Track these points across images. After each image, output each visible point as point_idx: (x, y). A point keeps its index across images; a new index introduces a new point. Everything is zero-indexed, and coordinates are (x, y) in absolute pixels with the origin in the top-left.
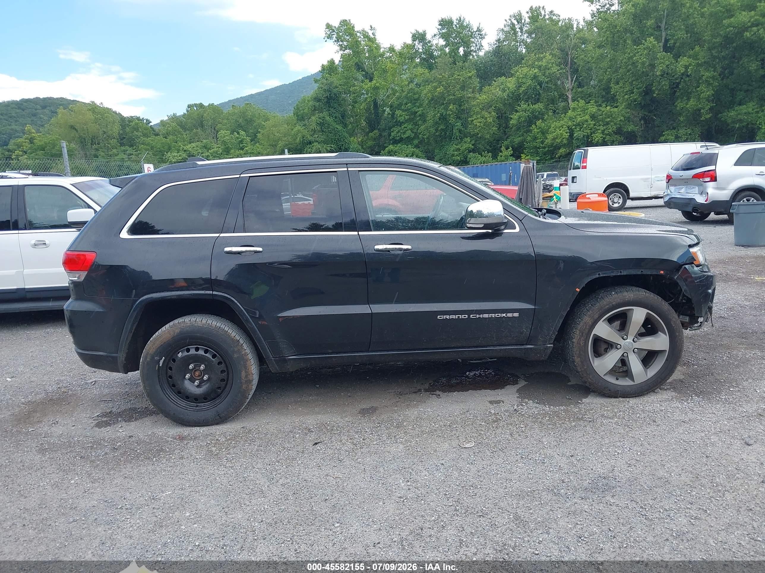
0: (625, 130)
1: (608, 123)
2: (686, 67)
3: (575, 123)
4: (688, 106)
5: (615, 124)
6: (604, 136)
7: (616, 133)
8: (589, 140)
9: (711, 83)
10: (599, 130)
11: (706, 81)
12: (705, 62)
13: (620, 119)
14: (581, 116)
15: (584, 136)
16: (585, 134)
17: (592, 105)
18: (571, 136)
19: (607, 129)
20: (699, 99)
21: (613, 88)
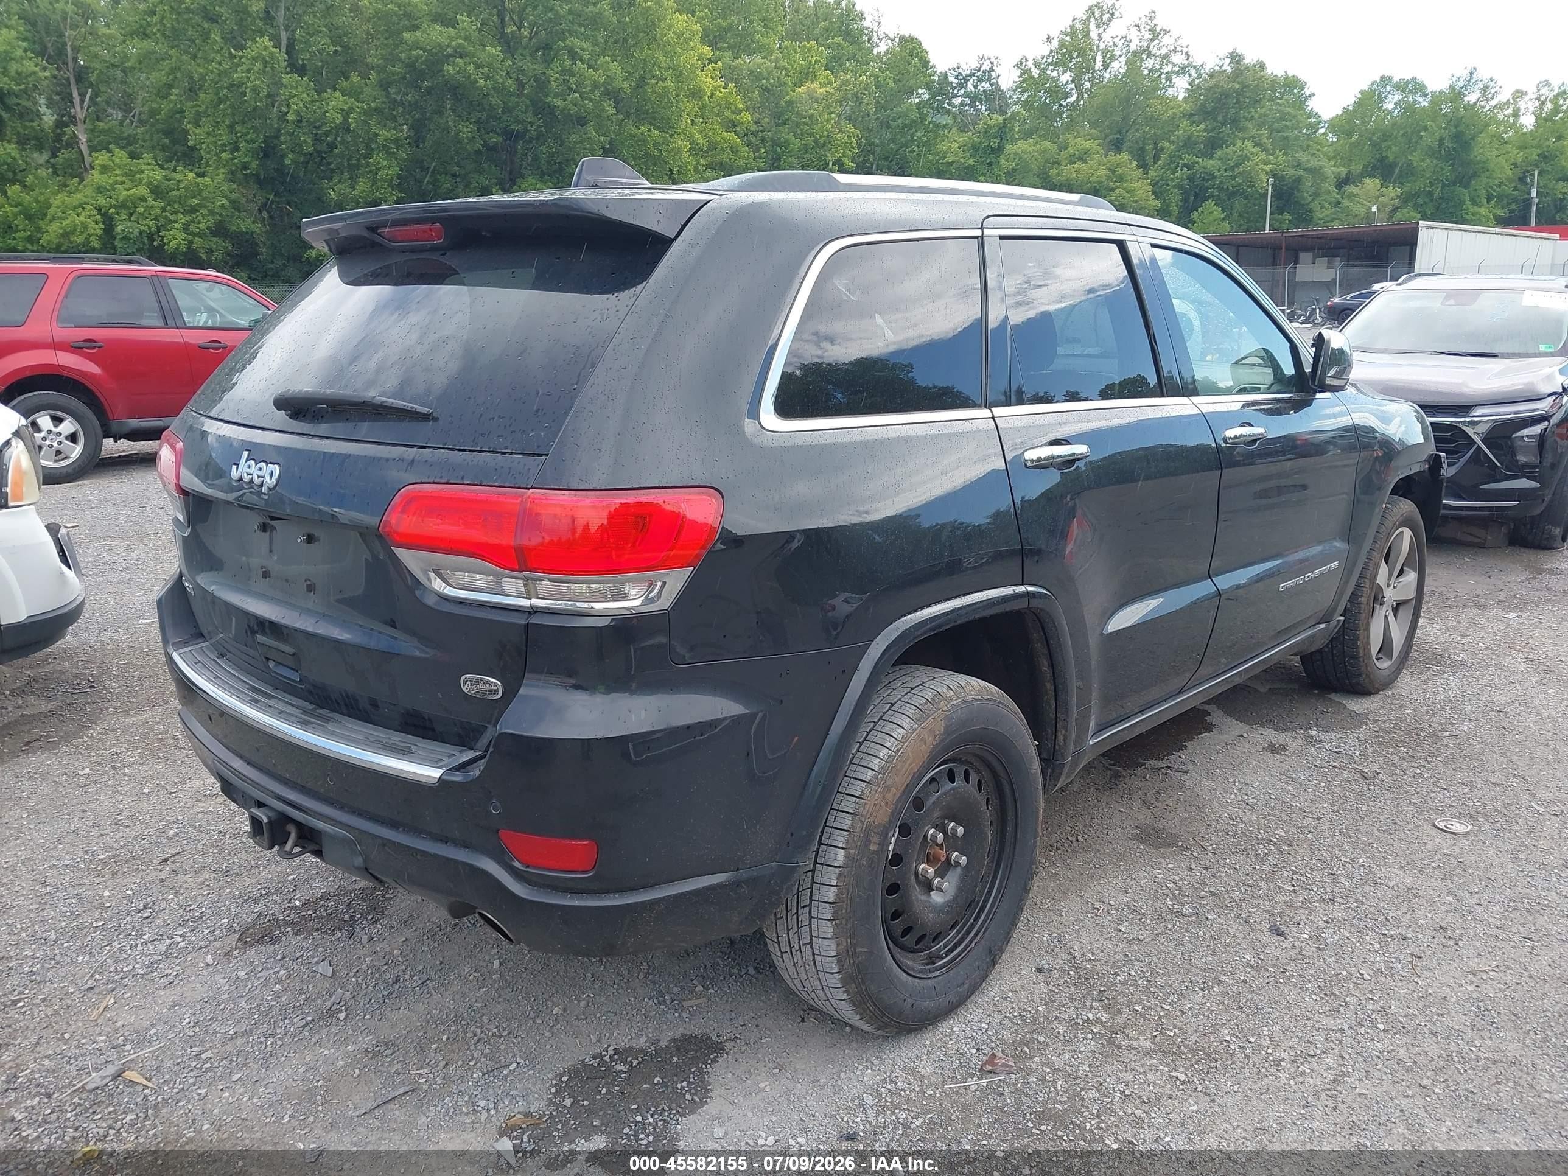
0: (234, 228)
1: (193, 210)
2: (346, 113)
3: (113, 202)
4: (355, 192)
5: (212, 212)
6: (190, 238)
7: (214, 234)
8: (155, 243)
9: (394, 153)
10: (176, 222)
11: (384, 146)
12: (376, 109)
13: (219, 203)
14: (126, 186)
15: (141, 233)
16: (143, 228)
17: (149, 164)
18: (109, 229)
19: (193, 222)
20: (374, 182)
21: (191, 132)
